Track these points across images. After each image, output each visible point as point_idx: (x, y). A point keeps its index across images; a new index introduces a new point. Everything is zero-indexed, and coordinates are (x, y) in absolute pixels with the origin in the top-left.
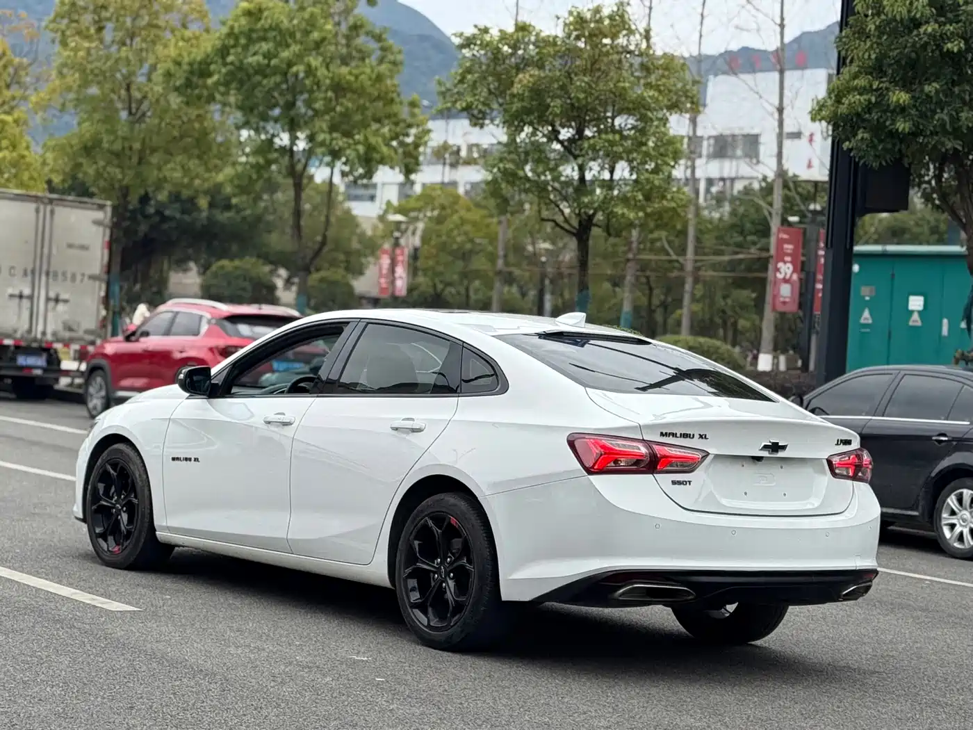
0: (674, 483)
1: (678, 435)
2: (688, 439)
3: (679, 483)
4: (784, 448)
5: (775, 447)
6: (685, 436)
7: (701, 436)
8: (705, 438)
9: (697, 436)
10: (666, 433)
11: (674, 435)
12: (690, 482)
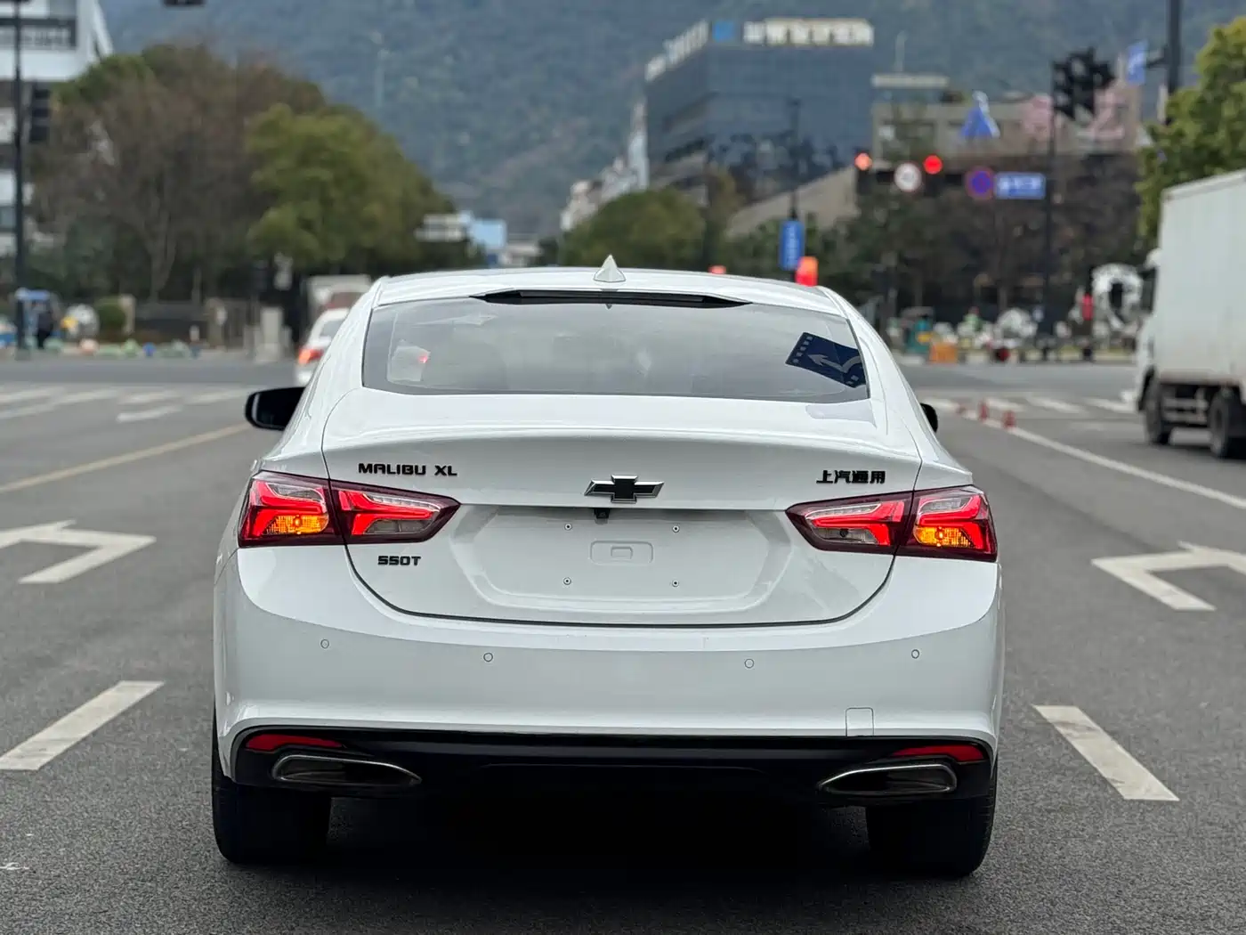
0: (383, 560)
1: (394, 469)
2: (414, 476)
3: (394, 561)
4: (649, 490)
5: (625, 489)
6: (408, 470)
7: (440, 470)
8: (450, 473)
9: (431, 471)
10: (370, 466)
11: (385, 469)
12: (416, 559)
